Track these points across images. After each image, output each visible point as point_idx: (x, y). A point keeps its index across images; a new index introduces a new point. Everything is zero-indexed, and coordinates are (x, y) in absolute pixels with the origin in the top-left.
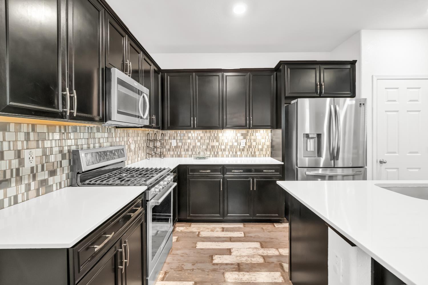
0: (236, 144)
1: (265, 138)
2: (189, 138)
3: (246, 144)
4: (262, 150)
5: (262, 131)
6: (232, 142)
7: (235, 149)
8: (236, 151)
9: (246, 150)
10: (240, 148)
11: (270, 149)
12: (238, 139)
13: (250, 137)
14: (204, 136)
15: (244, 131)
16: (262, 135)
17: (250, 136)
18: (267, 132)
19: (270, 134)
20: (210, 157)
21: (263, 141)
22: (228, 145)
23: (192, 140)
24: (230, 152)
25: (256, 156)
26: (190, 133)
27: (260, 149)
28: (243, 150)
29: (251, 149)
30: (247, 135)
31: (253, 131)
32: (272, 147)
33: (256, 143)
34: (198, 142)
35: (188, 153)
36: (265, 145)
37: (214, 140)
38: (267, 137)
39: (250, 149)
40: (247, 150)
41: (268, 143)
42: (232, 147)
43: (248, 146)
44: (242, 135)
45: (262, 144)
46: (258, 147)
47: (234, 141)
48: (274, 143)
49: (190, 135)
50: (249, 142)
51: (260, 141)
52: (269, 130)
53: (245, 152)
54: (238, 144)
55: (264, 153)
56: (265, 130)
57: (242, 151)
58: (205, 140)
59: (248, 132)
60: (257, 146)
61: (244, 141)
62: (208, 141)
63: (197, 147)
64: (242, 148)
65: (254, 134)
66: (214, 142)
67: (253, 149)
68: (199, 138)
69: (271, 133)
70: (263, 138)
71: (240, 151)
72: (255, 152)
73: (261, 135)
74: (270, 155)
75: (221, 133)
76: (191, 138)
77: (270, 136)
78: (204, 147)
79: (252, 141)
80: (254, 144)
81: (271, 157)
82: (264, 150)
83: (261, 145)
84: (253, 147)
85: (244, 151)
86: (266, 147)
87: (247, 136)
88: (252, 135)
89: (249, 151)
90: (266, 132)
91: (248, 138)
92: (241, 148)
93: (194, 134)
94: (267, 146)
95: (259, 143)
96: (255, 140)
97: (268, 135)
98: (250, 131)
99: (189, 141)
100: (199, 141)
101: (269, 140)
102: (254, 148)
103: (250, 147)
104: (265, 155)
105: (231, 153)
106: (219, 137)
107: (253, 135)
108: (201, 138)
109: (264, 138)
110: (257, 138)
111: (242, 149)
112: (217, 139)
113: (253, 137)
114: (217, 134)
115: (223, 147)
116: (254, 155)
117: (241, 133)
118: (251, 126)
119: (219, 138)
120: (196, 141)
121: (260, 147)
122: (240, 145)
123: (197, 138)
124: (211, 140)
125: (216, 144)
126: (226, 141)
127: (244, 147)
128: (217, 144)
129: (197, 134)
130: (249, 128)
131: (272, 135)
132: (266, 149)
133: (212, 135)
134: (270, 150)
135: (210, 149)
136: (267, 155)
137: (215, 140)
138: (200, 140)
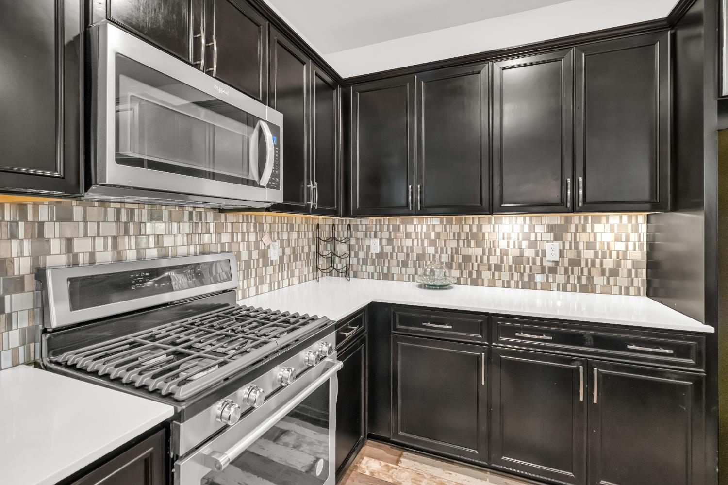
0: (530, 253)
1: (628, 240)
2: (408, 235)
3: (561, 254)
4: (614, 273)
5: (614, 218)
6: (520, 247)
7: (527, 267)
8: (531, 271)
9: (561, 269)
10: (544, 264)
11: (644, 271)
12: (539, 238)
13: (575, 235)
14: (445, 231)
15: (556, 219)
16: (616, 231)
17: (576, 231)
18: (634, 222)
19: (643, 228)
20: (458, 283)
21: (620, 246)
22: (507, 256)
23: (416, 241)
24: (515, 274)
25: (593, 291)
26: (412, 223)
27: (610, 269)
28: (553, 270)
29: (577, 270)
30: (567, 231)
31: (586, 219)
32: (653, 265)
33: (596, 253)
34: (430, 245)
35: (406, 271)
36: (625, 258)
37: (469, 242)
38: (634, 237)
39: (575, 268)
40: (566, 272)
41: (639, 254)
42: (519, 260)
43: (569, 259)
44: (551, 228)
45: (614, 256)
46: (602, 265)
47: (524, 244)
48: (658, 256)
49: (410, 228)
50: (571, 248)
51: (608, 248)
52: (641, 217)
53: (560, 278)
54: (537, 255)
55: (623, 281)
56: (625, 216)
57: (550, 272)
58: (447, 242)
59: (568, 221)
60: (598, 261)
61: (557, 245)
62: (454, 244)
63: (427, 258)
64: (550, 264)
65: (589, 227)
66: (469, 246)
67: (586, 270)
68: (433, 236)
69: (647, 223)
70: (618, 239)
71: (543, 270)
72: (590, 278)
73: (612, 231)
74: (643, 290)
75: (490, 223)
76: (413, 236)
77: (645, 235)
78: (445, 258)
79: (581, 247)
80: (588, 254)
81: (648, 295)
82: (623, 272)
83: (611, 258)
84: (583, 264)
85: (556, 273)
86: (630, 267)
87: (564, 234)
88: (580, 229)
89: (572, 273)
90: (630, 221)
91: (569, 236)
92: (546, 264)
93: (420, 226)
94: (635, 263)
95: (604, 253)
96: (590, 245)
97: (638, 232)
98: (575, 217)
99: (409, 242)
100: (432, 243)
101: (641, 245)
102: (589, 266)
103: (575, 262)
104: (627, 289)
105: (517, 277)
106: (483, 234)
107: (584, 230)
108: (438, 235)
109: (624, 239)
110: (598, 239)
111: (550, 268)
112: (477, 238)
113: (583, 237)
114: (480, 227)
115: (494, 260)
116: (588, 288)
117: (548, 226)
118: (581, 204)
119: (484, 238)
120: (426, 242)
121: (609, 264)
122: (544, 255)
123: (428, 236)
124: (461, 242)
125: (475, 251)
126: (503, 245)
127: (557, 262)
128: (479, 251)
129: (428, 226)
130: (573, 210)
131: (652, 230)
132: (630, 271)
133: (466, 228)
134: (644, 276)
135: (460, 264)
136: (632, 289)
137: (473, 243)
138: (435, 241)
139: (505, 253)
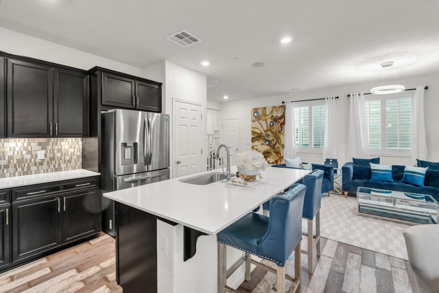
0: (28, 157)
1: (75, 148)
3: (46, 156)
4: (70, 161)
5: (70, 140)
6: (21, 154)
7: (26, 164)
8: (29, 165)
9: (45, 163)
10: (36, 161)
11: (81, 159)
12: (33, 149)
13: (52, 147)
15: (43, 140)
16: (70, 144)
17: (53, 145)
18: (77, 141)
19: (80, 143)
21: (72, 150)
24: (19, 169)
25: (61, 170)
27: (68, 160)
28: (41, 164)
29: (53, 162)
31: (58, 140)
32: (84, 157)
33: (62, 154)
36: (74, 155)
38: (77, 146)
40: (48, 164)
41: (79, 153)
44: (40, 144)
45: (70, 154)
46: (64, 159)
47: (24, 152)
48: (86, 153)
51: (67, 152)
52: (80, 139)
53: (45, 166)
54: (32, 157)
55: (73, 164)
56: (74, 139)
57: (39, 165)
59: (48, 141)
60: (63, 157)
61: (43, 152)
64: (40, 161)
65: (59, 143)
67: (57, 161)
69: (82, 141)
70: (71, 147)
71: (36, 164)
72: (59, 165)
73: (68, 144)
74: (81, 167)
77: (81, 145)
79: (55, 152)
80: (58, 155)
82: (73, 161)
83: (68, 155)
84: (56, 159)
86: (75, 158)
87: (47, 146)
88: (55, 144)
89: (51, 164)
91: (49, 147)
94: (77, 156)
95: (65, 154)
96: (59, 151)
98: (53, 140)
102: (59, 159)
103: (52, 159)
104: (75, 167)
107: (57, 144)
109: (73, 148)
110: (63, 148)
111: (39, 163)
113: (56, 147)
116: (58, 169)
117: (38, 143)
118: (56, 134)
121: (67, 158)
122: (36, 157)
127: (43, 160)
130: (53, 136)
131: (84, 144)
132: (75, 160)
134: (81, 161)
139: (11, 158)
